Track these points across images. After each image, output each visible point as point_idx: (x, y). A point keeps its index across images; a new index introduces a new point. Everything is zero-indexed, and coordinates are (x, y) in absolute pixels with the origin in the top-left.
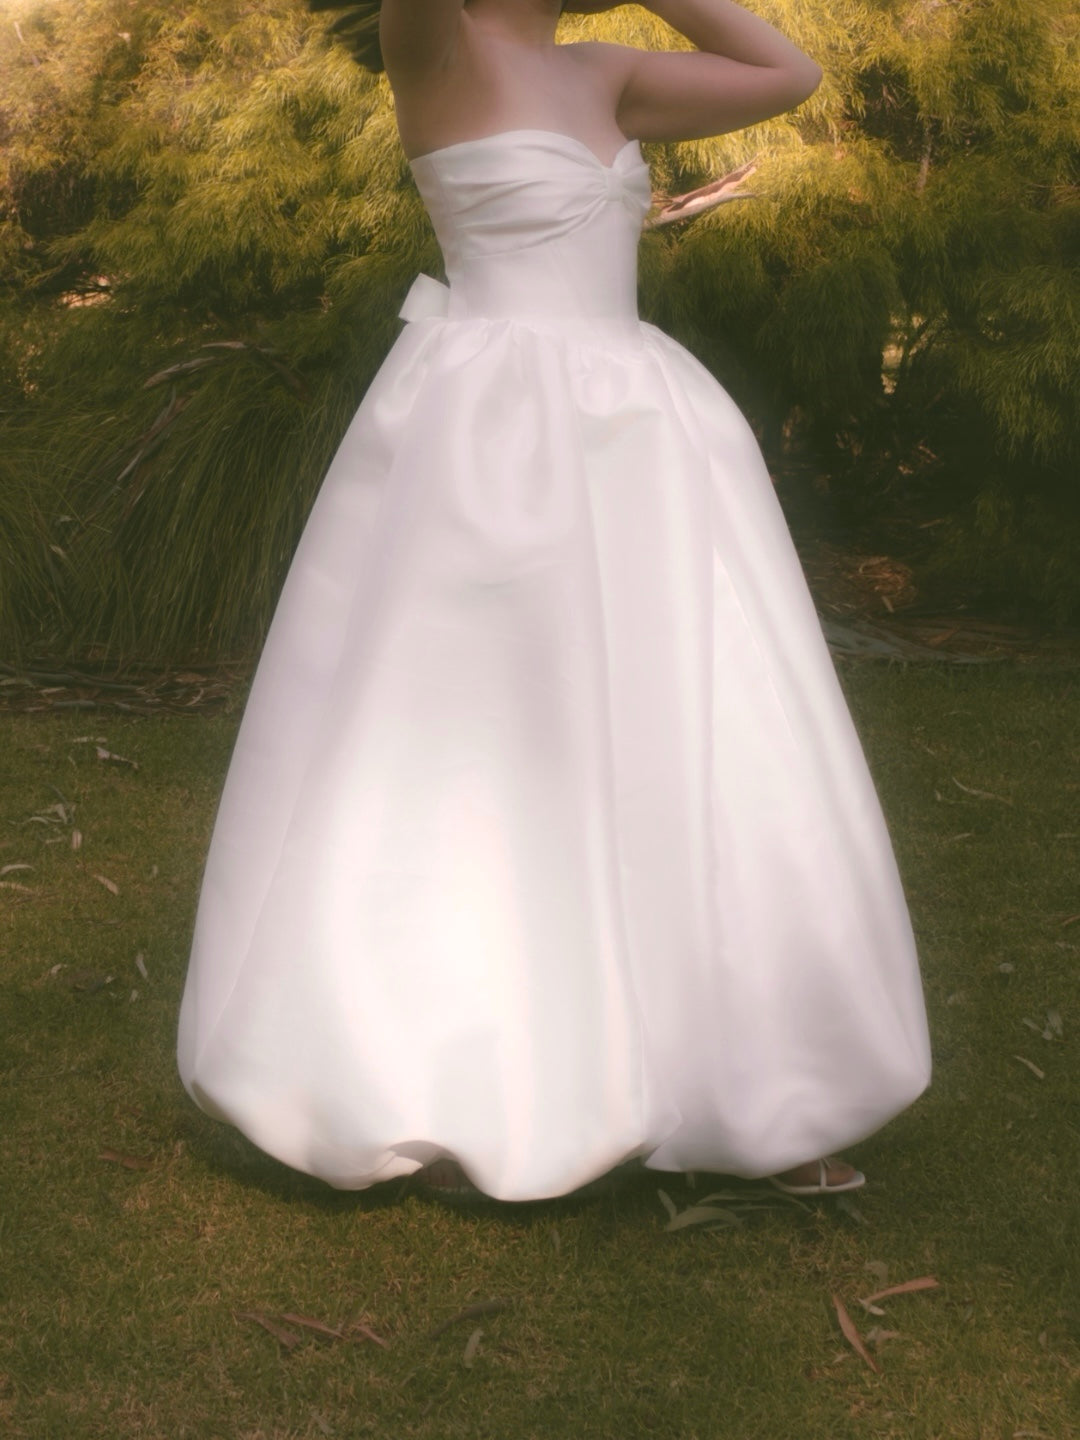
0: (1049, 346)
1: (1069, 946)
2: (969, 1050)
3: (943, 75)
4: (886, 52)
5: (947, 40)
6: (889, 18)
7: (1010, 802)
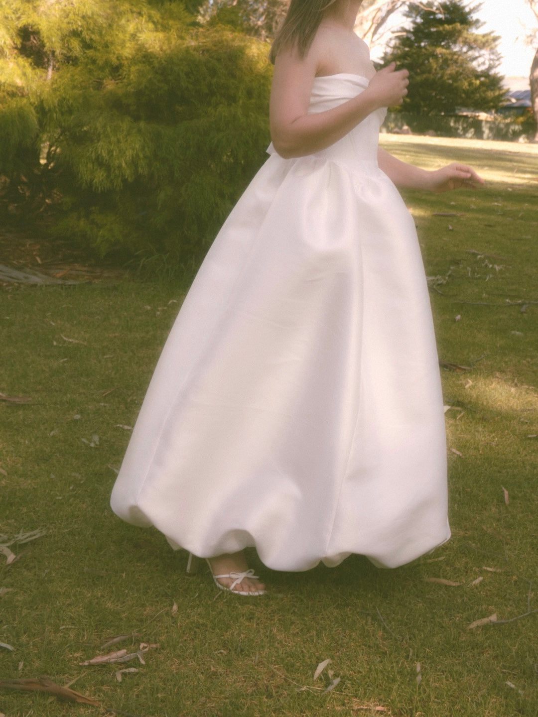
0: (101, 143)
1: (105, 405)
2: (58, 455)
3: (55, 33)
4: (30, 21)
5: (57, 18)
6: (31, 6)
7: (85, 343)
